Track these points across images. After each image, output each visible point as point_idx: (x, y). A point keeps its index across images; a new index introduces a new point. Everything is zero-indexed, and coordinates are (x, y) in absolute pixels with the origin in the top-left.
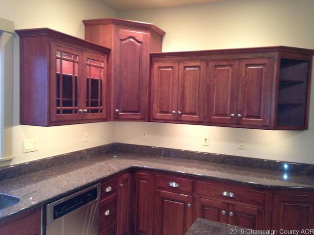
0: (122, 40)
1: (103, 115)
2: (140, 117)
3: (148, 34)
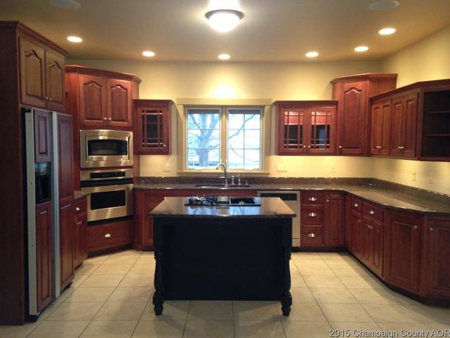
0: (346, 92)
1: (331, 150)
2: (359, 153)
3: (368, 82)
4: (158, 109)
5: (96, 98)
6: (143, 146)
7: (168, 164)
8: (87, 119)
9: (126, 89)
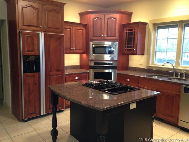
4: (133, 28)
5: (99, 25)
6: (125, 50)
7: (142, 61)
8: (94, 36)
9: (116, 19)
